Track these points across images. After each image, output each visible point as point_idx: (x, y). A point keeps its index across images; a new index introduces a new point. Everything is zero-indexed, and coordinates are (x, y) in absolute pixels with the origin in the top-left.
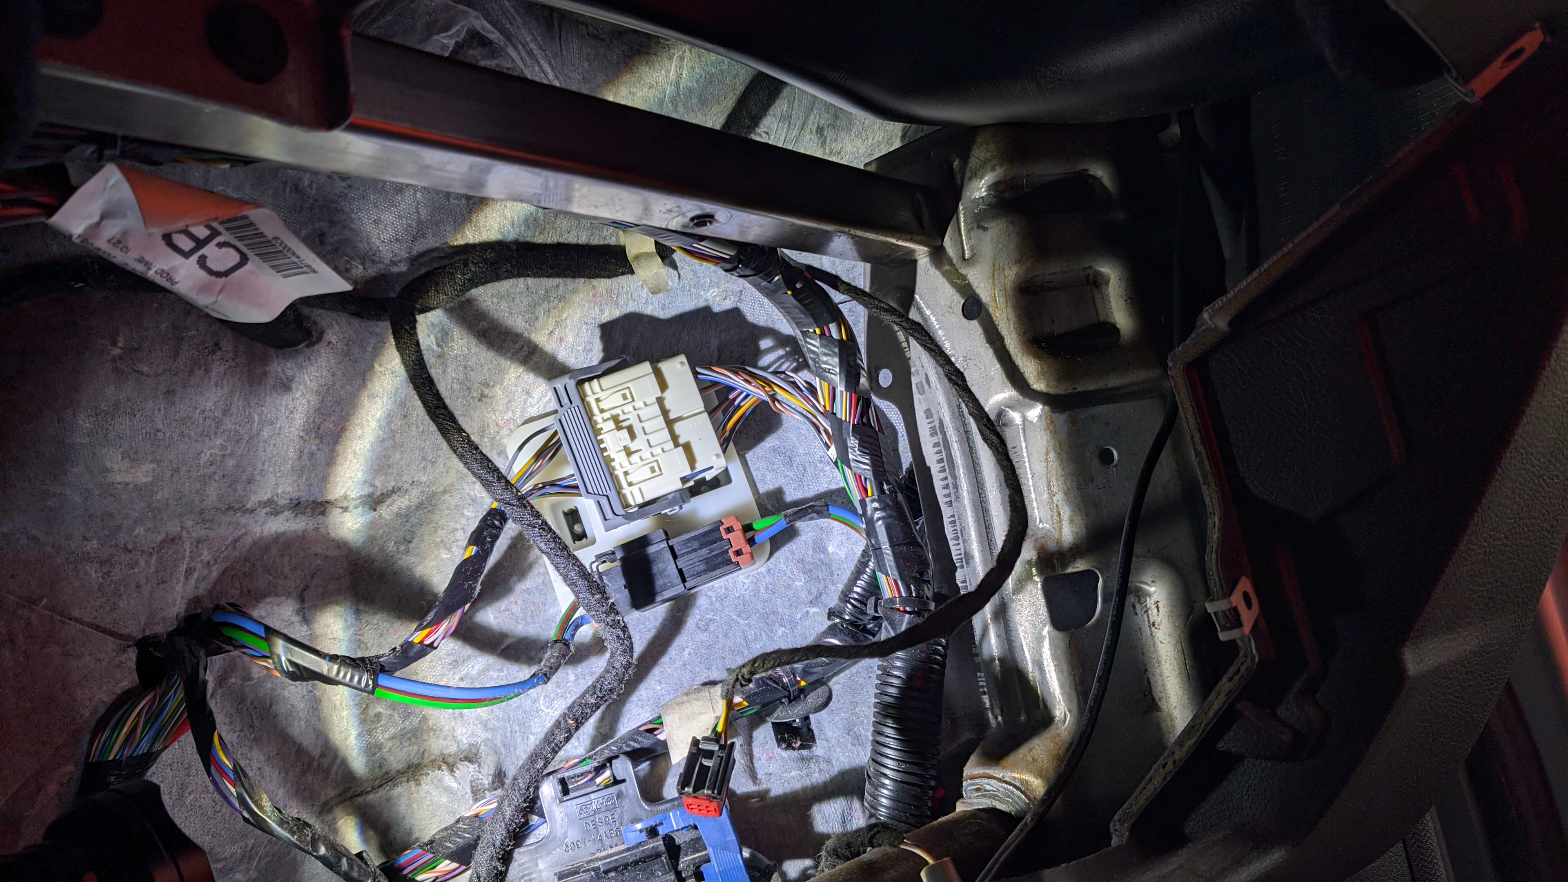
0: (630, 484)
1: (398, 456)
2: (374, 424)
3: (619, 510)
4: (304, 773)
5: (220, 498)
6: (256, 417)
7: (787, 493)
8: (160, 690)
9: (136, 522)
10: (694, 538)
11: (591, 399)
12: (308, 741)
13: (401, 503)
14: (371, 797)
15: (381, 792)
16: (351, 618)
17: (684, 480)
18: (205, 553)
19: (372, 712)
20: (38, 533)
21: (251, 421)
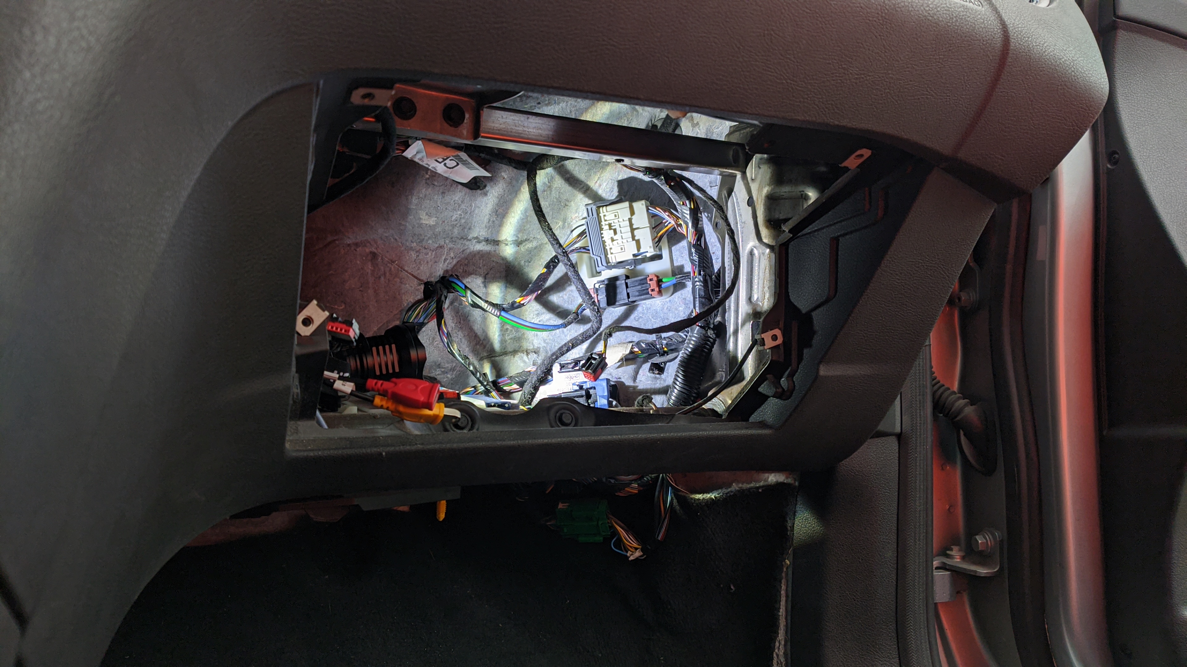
0: (612, 253)
1: (528, 226)
2: (519, 212)
3: (604, 264)
4: (476, 344)
5: (459, 234)
6: (473, 205)
7: (685, 267)
8: (429, 301)
9: (429, 238)
10: (636, 281)
11: (602, 215)
12: (479, 333)
13: (529, 245)
14: (497, 358)
15: (501, 357)
16: (503, 289)
17: (634, 255)
18: (452, 254)
19: (505, 327)
20: (397, 238)
21: (471, 206)
